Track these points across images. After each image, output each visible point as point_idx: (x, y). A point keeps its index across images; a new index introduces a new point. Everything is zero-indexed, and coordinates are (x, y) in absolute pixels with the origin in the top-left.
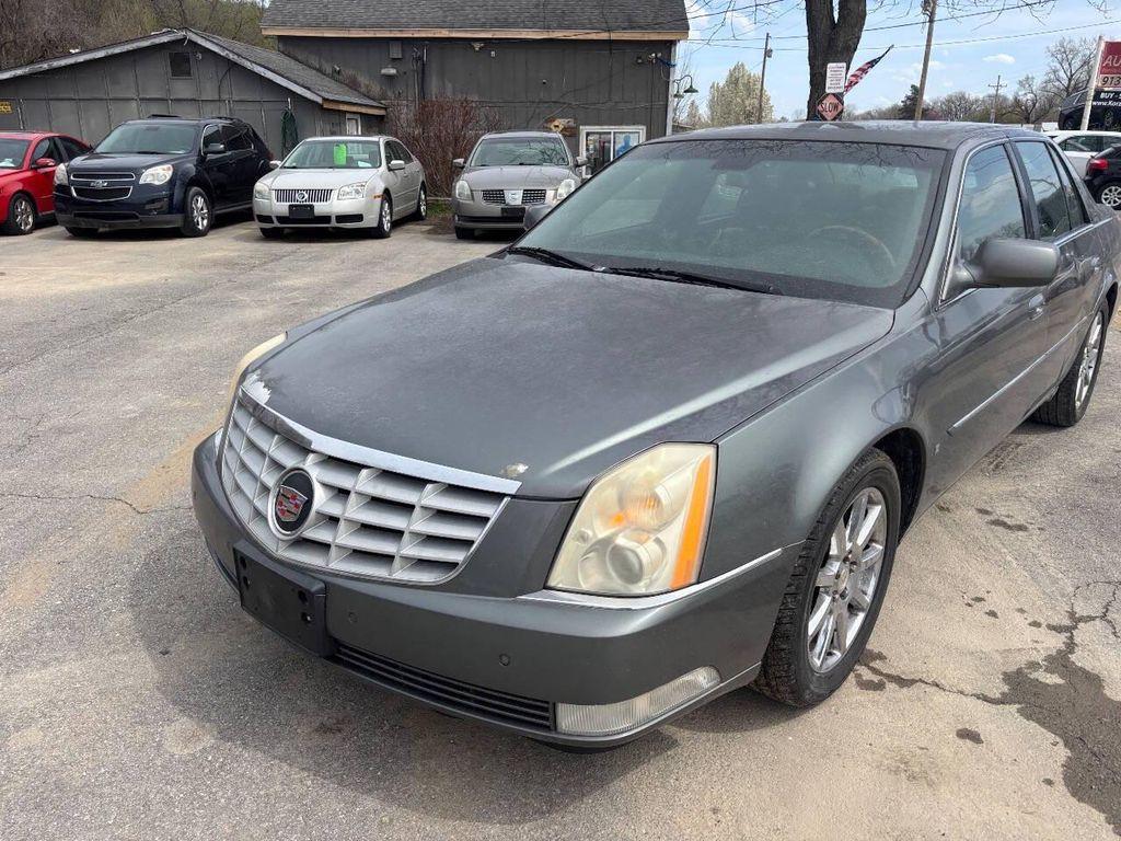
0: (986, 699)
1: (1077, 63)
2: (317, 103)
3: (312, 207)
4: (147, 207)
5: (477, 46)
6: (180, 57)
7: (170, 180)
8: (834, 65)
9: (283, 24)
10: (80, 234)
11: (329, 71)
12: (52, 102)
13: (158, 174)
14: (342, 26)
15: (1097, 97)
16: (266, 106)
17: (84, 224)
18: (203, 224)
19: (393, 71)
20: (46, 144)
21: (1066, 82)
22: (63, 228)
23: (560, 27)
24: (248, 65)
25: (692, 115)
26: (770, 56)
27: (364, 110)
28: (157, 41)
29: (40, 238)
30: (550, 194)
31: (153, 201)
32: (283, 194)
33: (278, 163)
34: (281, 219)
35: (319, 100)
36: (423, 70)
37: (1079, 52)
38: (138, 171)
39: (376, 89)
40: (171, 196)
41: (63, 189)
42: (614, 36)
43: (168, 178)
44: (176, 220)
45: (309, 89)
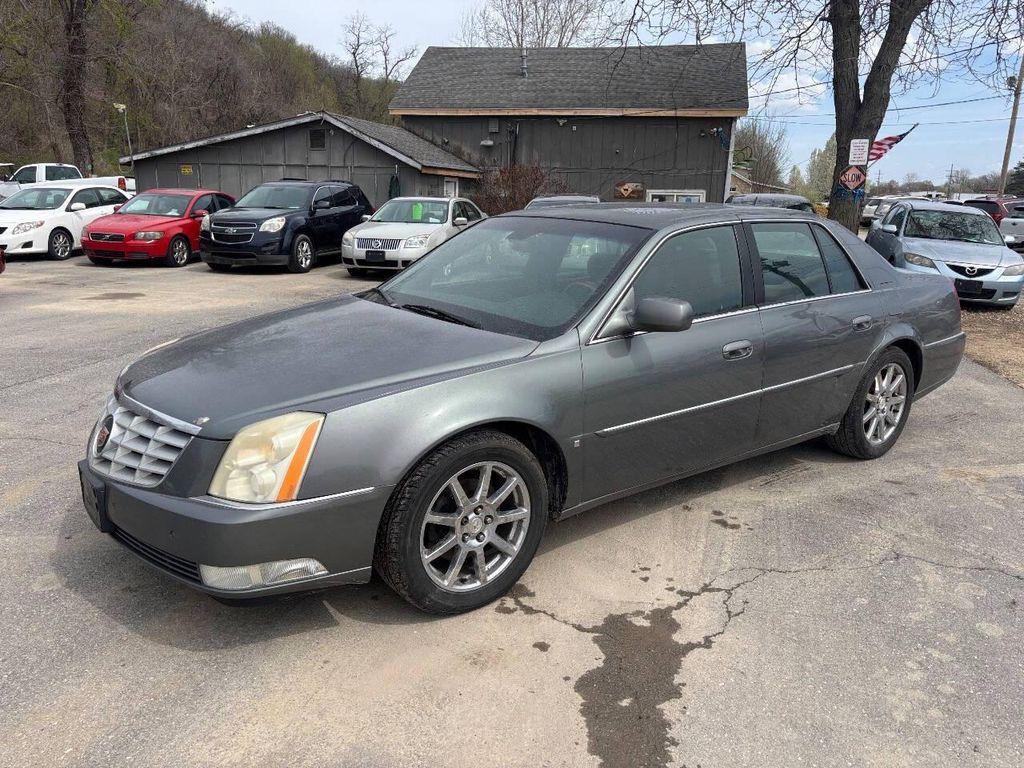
0: (579, 628)
2: (416, 169)
3: (383, 253)
4: (264, 249)
5: (561, 122)
6: (318, 133)
7: (282, 229)
8: (858, 141)
9: (407, 106)
10: (217, 268)
11: (439, 142)
12: (222, 167)
13: (274, 224)
14: (452, 107)
16: (379, 171)
17: (218, 260)
18: (306, 263)
19: (490, 143)
20: (208, 199)
22: (205, 264)
23: (633, 106)
24: (367, 139)
25: (793, 180)
27: (461, 175)
28: (302, 121)
29: (189, 270)
31: (267, 245)
32: (363, 242)
33: (369, 217)
34: (360, 262)
35: (419, 167)
36: (516, 141)
38: (259, 222)
39: (476, 157)
40: (282, 242)
41: (206, 234)
42: (680, 113)
43: (281, 227)
44: (284, 259)
45: (411, 157)
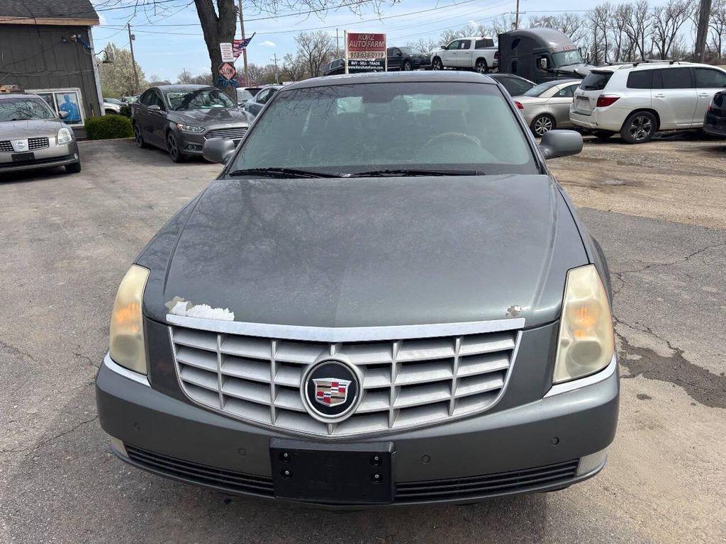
1: (312, 47)
15: (350, 64)
21: (308, 57)
26: (134, 39)
30: (52, 140)
37: (311, 40)
